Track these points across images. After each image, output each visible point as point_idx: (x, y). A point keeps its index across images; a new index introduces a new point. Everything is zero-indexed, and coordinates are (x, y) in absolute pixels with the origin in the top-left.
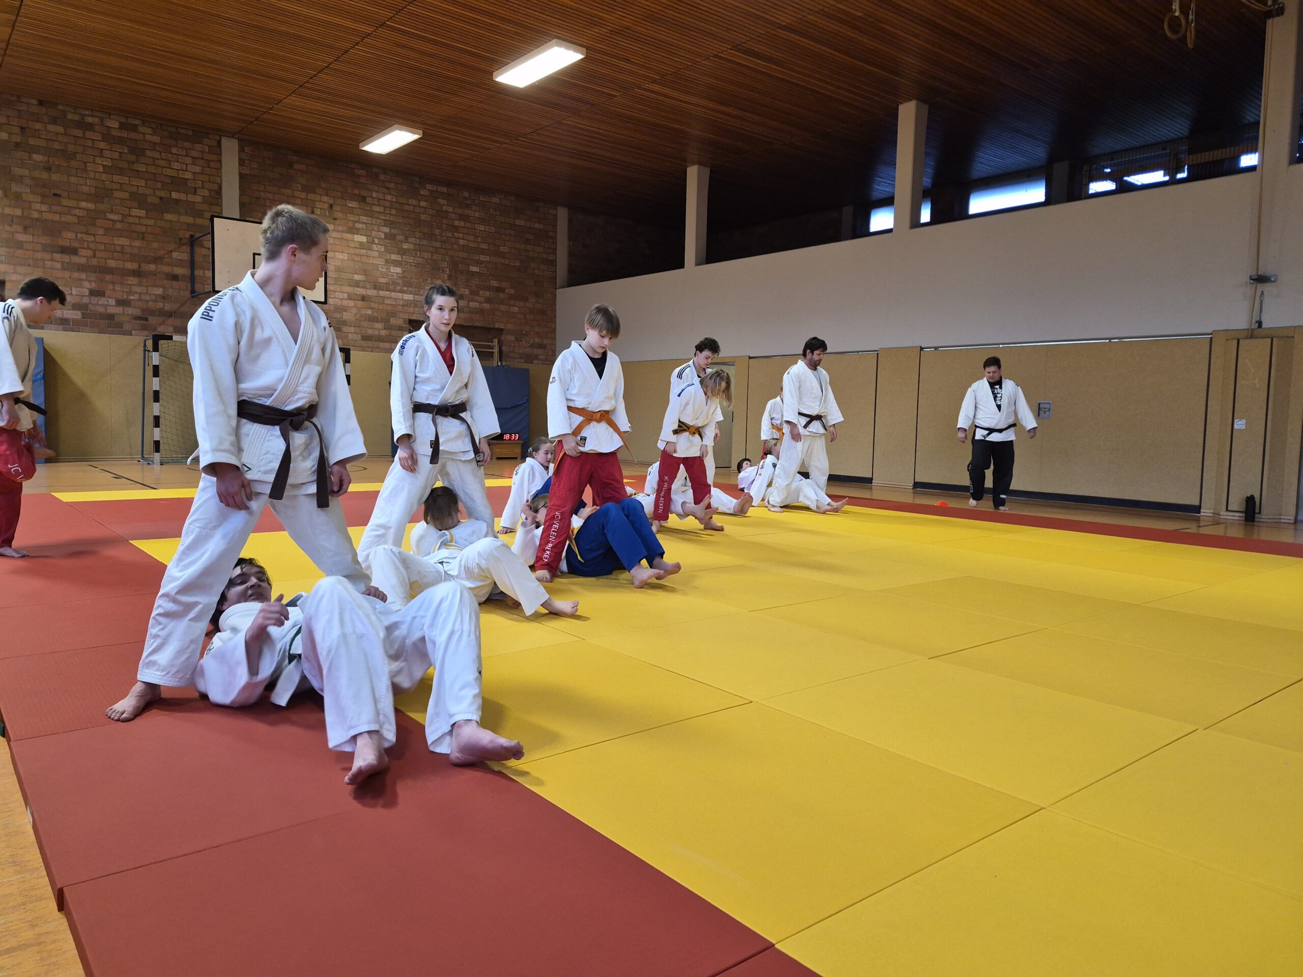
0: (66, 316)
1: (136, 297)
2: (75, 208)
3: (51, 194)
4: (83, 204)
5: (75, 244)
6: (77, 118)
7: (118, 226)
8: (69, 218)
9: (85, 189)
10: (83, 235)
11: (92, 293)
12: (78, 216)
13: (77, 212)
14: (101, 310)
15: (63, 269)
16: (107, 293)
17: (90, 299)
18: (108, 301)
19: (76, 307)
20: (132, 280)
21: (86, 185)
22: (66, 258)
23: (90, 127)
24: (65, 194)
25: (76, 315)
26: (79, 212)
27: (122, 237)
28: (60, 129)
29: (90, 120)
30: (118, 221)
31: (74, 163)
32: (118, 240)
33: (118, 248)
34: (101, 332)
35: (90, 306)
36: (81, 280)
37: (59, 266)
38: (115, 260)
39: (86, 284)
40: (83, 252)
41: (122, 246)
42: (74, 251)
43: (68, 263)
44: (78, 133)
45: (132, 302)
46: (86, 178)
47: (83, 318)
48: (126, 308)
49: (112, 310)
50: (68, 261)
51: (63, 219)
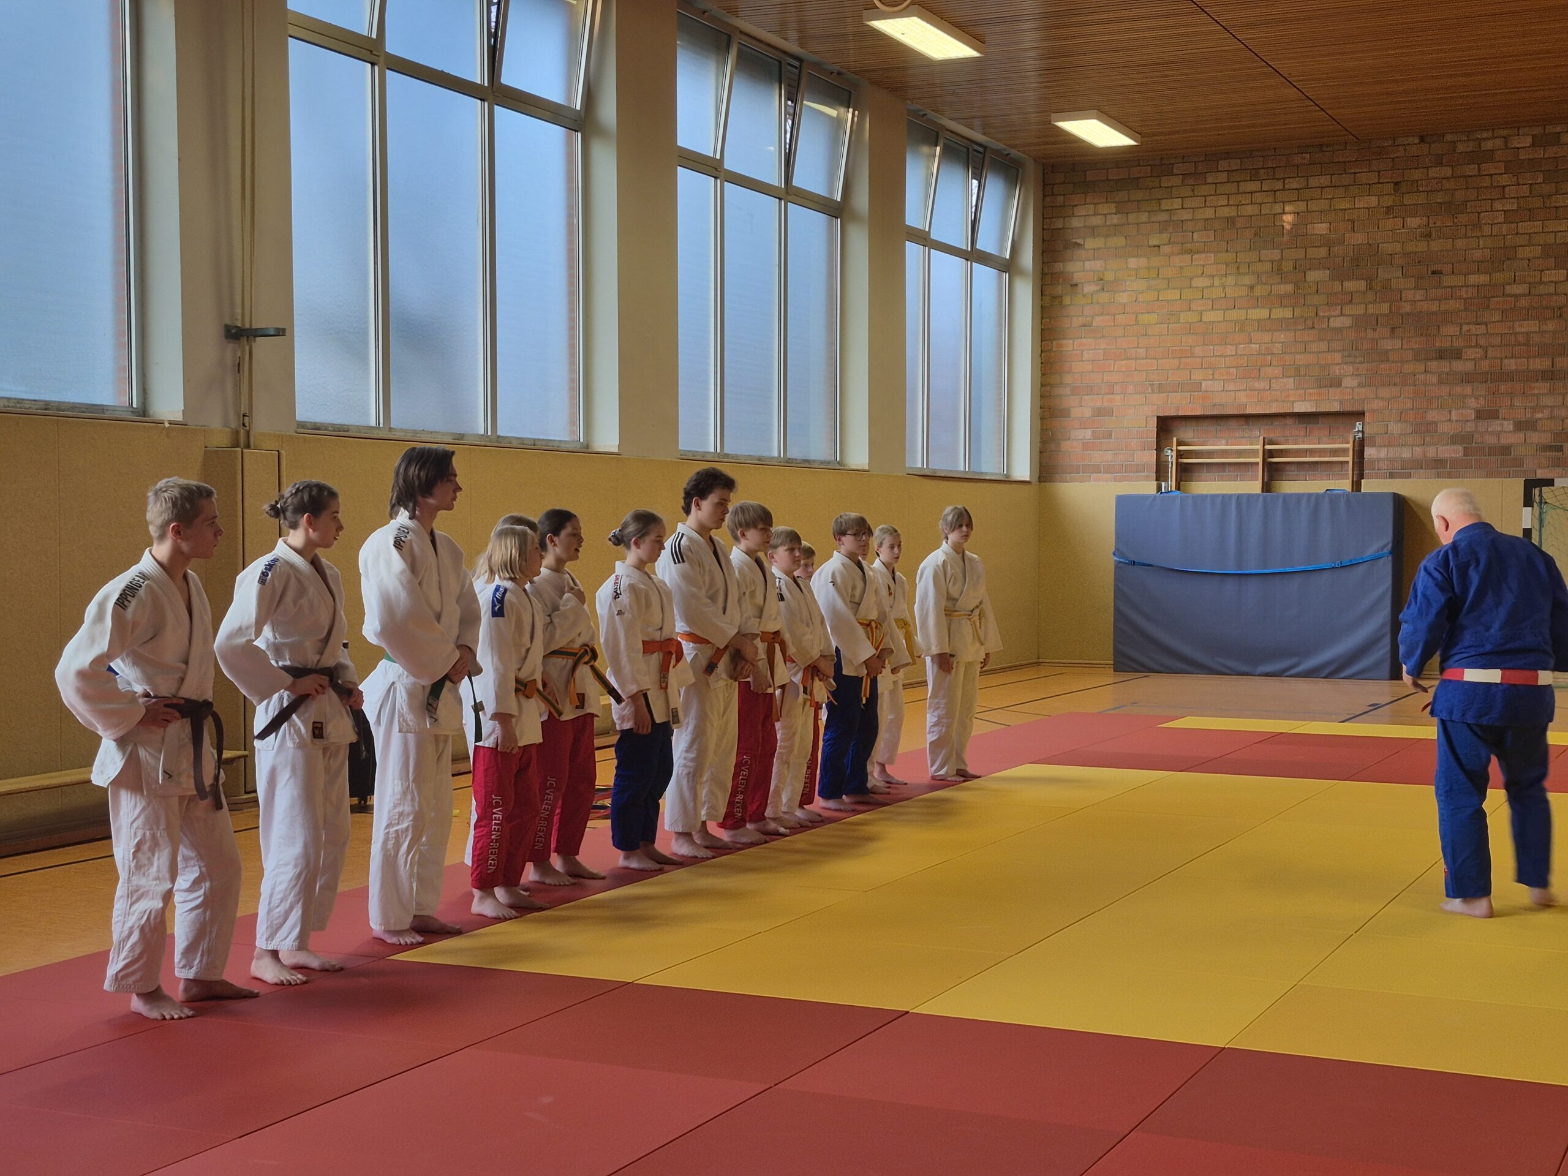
0: (1441, 456)
1: (1547, 412)
2: (1462, 286)
3: (1430, 273)
4: (1473, 279)
5: (1458, 343)
6: (1471, 146)
7: (1523, 302)
8: (1454, 305)
9: (1477, 254)
10: (1472, 327)
11: (1481, 415)
12: (1465, 299)
13: (1463, 293)
14: (1491, 440)
15: (1441, 382)
16: (1502, 412)
17: (1476, 426)
18: (1502, 425)
19: (1454, 440)
20: (1541, 387)
21: (1478, 248)
22: (1445, 366)
23: (1488, 156)
24: (1447, 269)
25: (1454, 452)
26: (1467, 291)
27: (1528, 319)
28: (1447, 171)
29: (1488, 145)
30: (1524, 295)
31: (1463, 218)
32: (1522, 326)
33: (1521, 339)
34: (1490, 475)
35: (1476, 436)
36: (1465, 396)
37: (1434, 379)
38: (1516, 358)
39: (1472, 403)
40: (1470, 353)
41: (1528, 334)
42: (1457, 354)
43: (1447, 374)
44: (1471, 169)
45: (1540, 423)
46: (1478, 238)
47: (1464, 456)
48: (1529, 434)
49: (1505, 440)
50: (1447, 370)
51: (1443, 308)
